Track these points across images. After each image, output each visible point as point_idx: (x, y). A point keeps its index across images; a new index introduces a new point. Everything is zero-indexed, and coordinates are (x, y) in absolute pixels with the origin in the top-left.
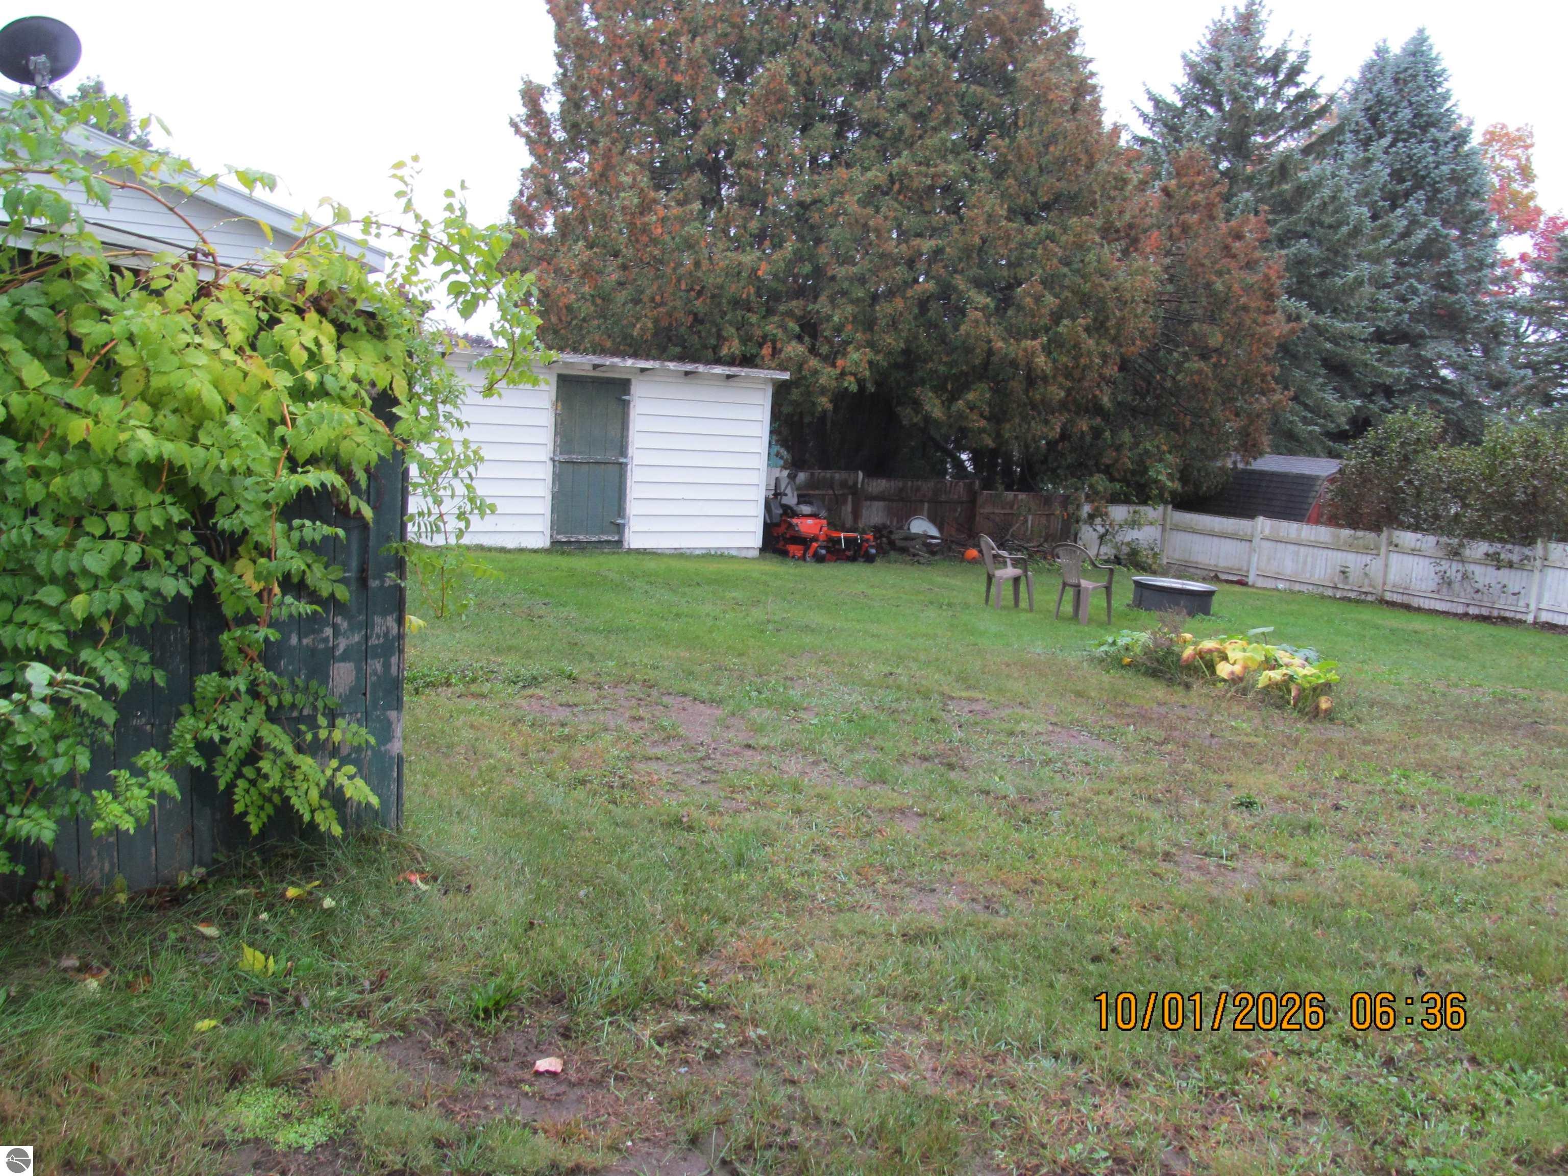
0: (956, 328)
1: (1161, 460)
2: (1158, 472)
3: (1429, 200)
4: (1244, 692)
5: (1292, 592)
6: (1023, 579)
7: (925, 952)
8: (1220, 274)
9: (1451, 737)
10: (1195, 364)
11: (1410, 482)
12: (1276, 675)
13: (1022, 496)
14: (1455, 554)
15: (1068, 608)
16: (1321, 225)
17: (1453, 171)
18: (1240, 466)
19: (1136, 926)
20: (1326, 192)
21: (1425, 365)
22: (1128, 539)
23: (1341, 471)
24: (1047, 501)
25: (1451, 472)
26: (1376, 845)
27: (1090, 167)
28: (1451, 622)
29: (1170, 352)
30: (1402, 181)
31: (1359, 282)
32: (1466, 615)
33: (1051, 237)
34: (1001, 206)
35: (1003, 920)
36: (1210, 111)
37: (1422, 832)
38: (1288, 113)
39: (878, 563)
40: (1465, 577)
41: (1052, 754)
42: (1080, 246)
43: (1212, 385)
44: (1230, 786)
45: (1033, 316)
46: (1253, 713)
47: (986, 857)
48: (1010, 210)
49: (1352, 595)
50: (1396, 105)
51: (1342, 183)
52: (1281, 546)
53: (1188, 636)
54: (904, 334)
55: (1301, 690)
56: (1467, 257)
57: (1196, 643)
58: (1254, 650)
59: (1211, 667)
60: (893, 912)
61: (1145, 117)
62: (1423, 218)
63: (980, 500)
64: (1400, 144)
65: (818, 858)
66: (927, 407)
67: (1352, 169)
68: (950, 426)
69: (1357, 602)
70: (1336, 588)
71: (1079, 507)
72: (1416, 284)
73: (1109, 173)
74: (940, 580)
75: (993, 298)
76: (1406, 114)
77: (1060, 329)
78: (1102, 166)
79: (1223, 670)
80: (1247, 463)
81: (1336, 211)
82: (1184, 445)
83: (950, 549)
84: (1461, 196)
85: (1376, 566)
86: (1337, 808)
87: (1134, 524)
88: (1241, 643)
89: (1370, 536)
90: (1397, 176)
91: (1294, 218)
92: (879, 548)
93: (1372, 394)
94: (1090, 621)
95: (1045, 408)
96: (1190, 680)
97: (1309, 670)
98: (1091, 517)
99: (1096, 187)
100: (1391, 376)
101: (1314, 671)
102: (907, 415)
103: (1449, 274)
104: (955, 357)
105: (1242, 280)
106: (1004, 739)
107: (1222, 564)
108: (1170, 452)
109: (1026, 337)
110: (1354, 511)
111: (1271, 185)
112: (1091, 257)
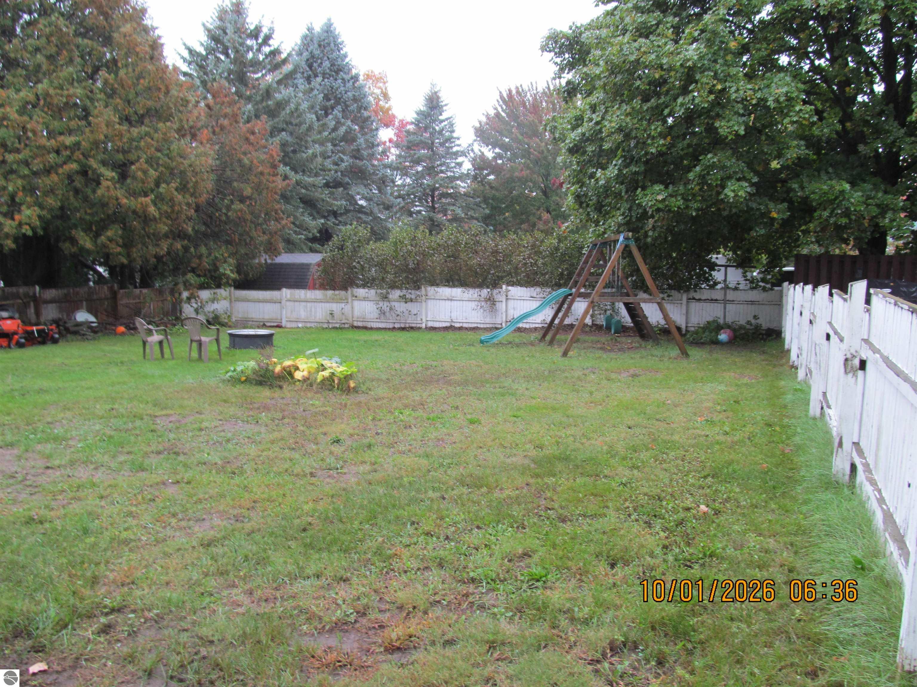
0: (94, 192)
1: (225, 262)
2: (225, 269)
3: (343, 111)
4: (311, 385)
5: (307, 328)
6: (165, 341)
7: (218, 550)
8: (245, 154)
9: (413, 390)
10: (237, 206)
11: (358, 262)
12: (326, 373)
13: (145, 291)
14: (385, 298)
15: (195, 354)
16: (291, 123)
17: (354, 96)
18: (269, 261)
19: (314, 510)
20: (293, 106)
21: (351, 200)
22: (212, 309)
23: (323, 260)
24: (160, 292)
25: (378, 256)
26: (402, 448)
27: (167, 92)
28: (390, 333)
29: (223, 200)
30: (329, 100)
31: (315, 156)
32: (394, 328)
33: (147, 134)
34: (115, 116)
35: (250, 524)
36: (223, 57)
37: (419, 438)
38: (267, 61)
39: (61, 343)
40: (391, 309)
41: (229, 435)
42: (166, 140)
43: (249, 217)
44: (325, 434)
45: (144, 183)
46: (319, 395)
47: (223, 496)
48: (120, 118)
49: (338, 326)
50: (321, 59)
51: (300, 101)
52: (297, 304)
53: (275, 360)
54: (60, 197)
55: (340, 379)
56: (367, 141)
57: (281, 364)
58: (312, 362)
59: (291, 374)
60: (190, 535)
61: (185, 60)
62: (343, 120)
63: (119, 296)
64: (326, 80)
65: (130, 519)
66: (81, 242)
67: (304, 93)
68: (98, 253)
69: (341, 328)
70: (329, 323)
71: (180, 294)
72: (342, 156)
73: (178, 97)
74: (107, 348)
75: (116, 172)
76: (327, 64)
77: (161, 190)
78: (174, 92)
79: (298, 375)
80: (273, 259)
81: (299, 116)
82: (236, 252)
83: (106, 329)
84: (360, 108)
85: (347, 308)
86: (377, 434)
87: (213, 300)
88: (305, 360)
89: (343, 293)
90: (327, 98)
91: (276, 120)
92: (60, 333)
93: (328, 216)
94: (210, 360)
95: (157, 237)
96: (281, 383)
97: (342, 369)
98: (189, 299)
99: (171, 105)
100: (337, 206)
101: (345, 368)
102: (66, 247)
103: (358, 150)
104: (95, 209)
105: (258, 158)
106: (197, 433)
107: (267, 317)
108: (229, 257)
109: (140, 195)
110: (332, 280)
111: (262, 100)
112: (174, 147)
